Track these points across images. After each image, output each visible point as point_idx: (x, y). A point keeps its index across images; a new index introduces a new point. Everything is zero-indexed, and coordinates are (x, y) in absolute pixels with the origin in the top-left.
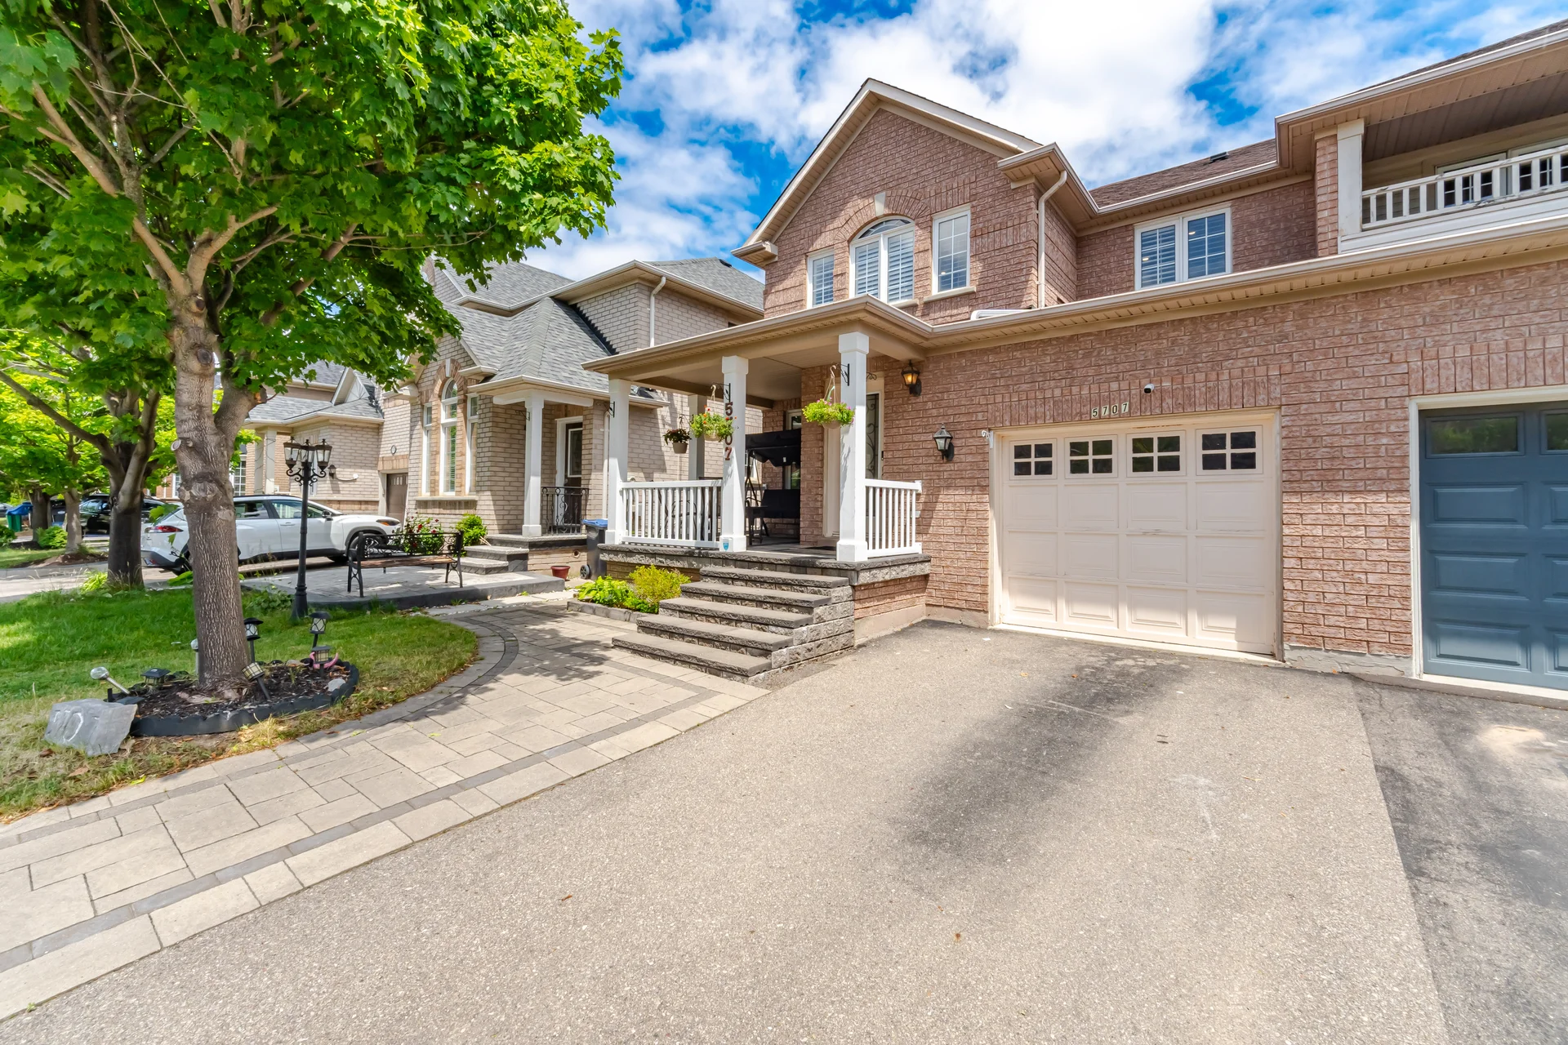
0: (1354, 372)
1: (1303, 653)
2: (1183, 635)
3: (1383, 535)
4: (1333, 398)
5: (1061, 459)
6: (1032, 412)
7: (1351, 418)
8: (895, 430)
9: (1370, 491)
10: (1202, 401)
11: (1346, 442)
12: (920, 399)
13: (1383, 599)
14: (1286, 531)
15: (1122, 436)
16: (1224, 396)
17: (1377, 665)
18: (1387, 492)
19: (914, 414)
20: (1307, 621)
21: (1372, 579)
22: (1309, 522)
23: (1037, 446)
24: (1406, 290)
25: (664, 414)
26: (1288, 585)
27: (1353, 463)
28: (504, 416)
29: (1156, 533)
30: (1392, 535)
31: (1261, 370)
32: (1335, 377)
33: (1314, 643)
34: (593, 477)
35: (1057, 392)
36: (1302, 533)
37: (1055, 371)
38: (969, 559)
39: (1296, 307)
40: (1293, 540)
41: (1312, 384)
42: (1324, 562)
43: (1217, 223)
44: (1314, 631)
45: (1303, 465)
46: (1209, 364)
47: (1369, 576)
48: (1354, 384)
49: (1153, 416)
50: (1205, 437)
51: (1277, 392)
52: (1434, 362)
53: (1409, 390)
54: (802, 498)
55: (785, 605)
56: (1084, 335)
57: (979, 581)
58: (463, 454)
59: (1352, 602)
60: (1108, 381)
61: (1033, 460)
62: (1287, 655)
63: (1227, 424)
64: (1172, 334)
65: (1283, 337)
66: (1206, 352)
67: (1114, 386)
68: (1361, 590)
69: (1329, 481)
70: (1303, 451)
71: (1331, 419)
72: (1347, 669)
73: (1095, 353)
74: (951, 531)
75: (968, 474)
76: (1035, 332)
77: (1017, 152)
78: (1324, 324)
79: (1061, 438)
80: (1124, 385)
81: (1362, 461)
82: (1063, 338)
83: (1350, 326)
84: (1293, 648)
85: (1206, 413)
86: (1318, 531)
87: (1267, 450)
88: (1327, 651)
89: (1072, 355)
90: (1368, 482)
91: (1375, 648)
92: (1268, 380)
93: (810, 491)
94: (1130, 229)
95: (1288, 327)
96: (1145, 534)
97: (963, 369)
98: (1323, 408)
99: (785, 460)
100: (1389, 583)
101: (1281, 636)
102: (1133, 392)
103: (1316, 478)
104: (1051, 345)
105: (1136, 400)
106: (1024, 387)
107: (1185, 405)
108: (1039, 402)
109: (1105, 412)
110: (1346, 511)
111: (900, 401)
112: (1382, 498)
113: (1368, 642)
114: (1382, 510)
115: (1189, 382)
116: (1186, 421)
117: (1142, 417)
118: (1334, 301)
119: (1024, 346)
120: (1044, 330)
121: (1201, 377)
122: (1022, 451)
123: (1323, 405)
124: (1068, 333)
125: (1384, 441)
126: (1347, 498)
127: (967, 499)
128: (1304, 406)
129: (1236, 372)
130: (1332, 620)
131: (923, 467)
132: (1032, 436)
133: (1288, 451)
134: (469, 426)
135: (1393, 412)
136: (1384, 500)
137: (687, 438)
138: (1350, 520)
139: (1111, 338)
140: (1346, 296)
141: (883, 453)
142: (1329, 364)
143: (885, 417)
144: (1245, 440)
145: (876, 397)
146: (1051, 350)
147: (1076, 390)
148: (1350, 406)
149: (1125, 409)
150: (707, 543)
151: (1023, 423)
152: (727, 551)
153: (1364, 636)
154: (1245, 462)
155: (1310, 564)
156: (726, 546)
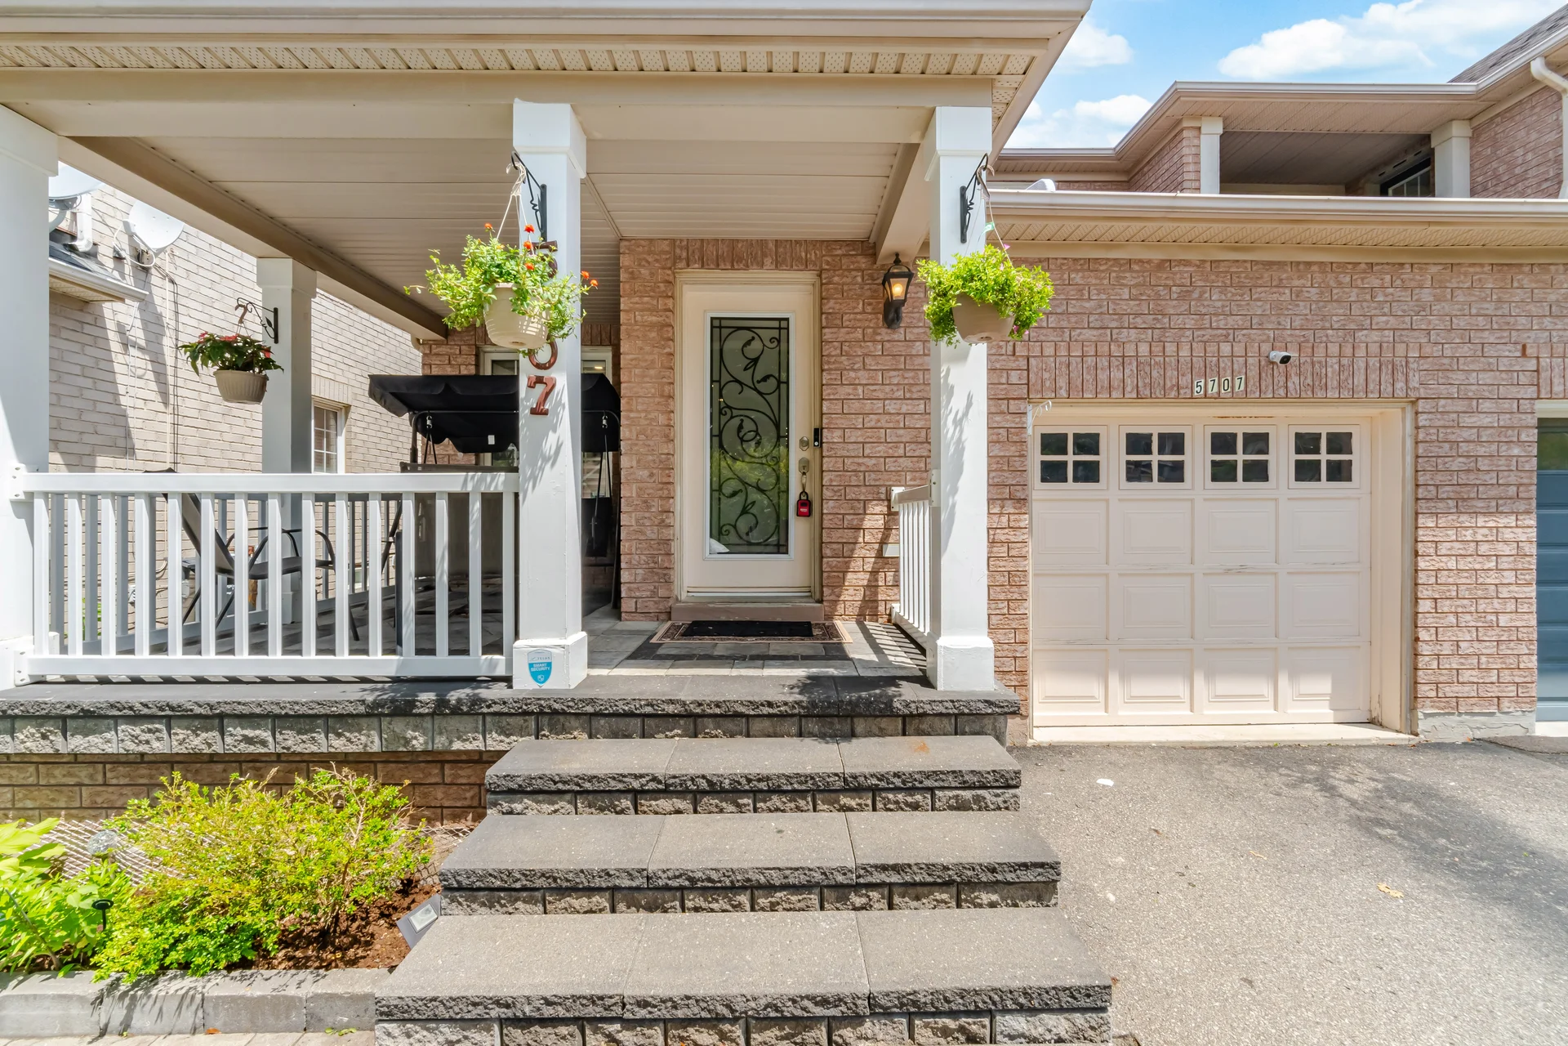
0: (1489, 364)
1: (1436, 721)
2: (1272, 711)
3: (1511, 566)
4: (1470, 394)
5: (1113, 457)
6: (1103, 376)
7: (1486, 420)
8: (849, 389)
9: (1502, 513)
10: (1335, 383)
11: (1481, 451)
12: (899, 335)
13: (1512, 645)
14: (1422, 564)
17: (1506, 725)
18: (1517, 513)
19: (887, 363)
20: (1442, 679)
21: (1504, 620)
22: (1444, 552)
23: (1076, 436)
24: (1536, 269)
25: (126, 320)
26: (1423, 635)
27: (1487, 477)
29: (1241, 570)
30: (1520, 567)
31: (1401, 349)
32: (1472, 367)
33: (1453, 706)
35: (1144, 349)
36: (1437, 566)
37: (1137, 315)
39: (1434, 269)
40: (1428, 576)
41: (1450, 374)
42: (1459, 602)
44: (1448, 690)
45: (1439, 478)
46: (1341, 333)
47: (1501, 617)
48: (1486, 378)
49: (1274, 400)
50: (1298, 436)
51: (1415, 380)
52: (1560, 360)
53: (1539, 391)
54: (624, 519)
55: (947, 884)
56: (1181, 262)
59: (1484, 651)
60: (1216, 340)
61: (1070, 458)
62: (1422, 725)
63: (1322, 419)
64: (1296, 283)
65: (1422, 309)
66: (1337, 315)
67: (1226, 349)
68: (1493, 634)
69: (1464, 500)
70: (1439, 461)
71: (1467, 420)
72: (1479, 734)
73: (1196, 295)
78: (1461, 298)
79: (1114, 425)
80: (1239, 349)
81: (1495, 475)
82: (1149, 261)
83: (1486, 305)
84: (1427, 716)
86: (1452, 564)
88: (1460, 714)
89: (1163, 292)
90: (1500, 502)
91: (1505, 704)
92: (1407, 362)
93: (647, 504)
95: (1426, 295)
96: (1228, 571)
98: (1460, 406)
99: (491, 440)
100: (1518, 624)
101: (1417, 702)
102: (1250, 360)
103: (1452, 495)
104: (1130, 270)
105: (1253, 373)
106: (1088, 334)
108: (1115, 362)
109: (1213, 389)
110: (1480, 538)
111: (859, 334)
112: (1511, 520)
113: (1498, 698)
114: (1512, 535)
115: (1319, 355)
117: (1261, 400)
118: (1471, 270)
121: (1334, 349)
122: (1056, 443)
123: (1461, 402)
124: (1157, 256)
125: (1516, 451)
126: (1481, 521)
128: (1442, 402)
129: (1374, 348)
130: (1466, 676)
131: (905, 463)
132: (1071, 419)
133: (1428, 462)
135: (1523, 417)
136: (1514, 524)
137: (268, 364)
138: (1484, 548)
139: (1218, 274)
140: (1482, 265)
141: (818, 433)
142: (1465, 350)
143: (821, 362)
144: (1340, 443)
145: (781, 326)
146: (1130, 279)
147: (1170, 349)
148: (1486, 406)
149: (1239, 385)
150: (443, 663)
151: (1074, 394)
152: (555, 684)
153: (1495, 691)
154: (1340, 472)
155: (1445, 606)
156: (541, 671)
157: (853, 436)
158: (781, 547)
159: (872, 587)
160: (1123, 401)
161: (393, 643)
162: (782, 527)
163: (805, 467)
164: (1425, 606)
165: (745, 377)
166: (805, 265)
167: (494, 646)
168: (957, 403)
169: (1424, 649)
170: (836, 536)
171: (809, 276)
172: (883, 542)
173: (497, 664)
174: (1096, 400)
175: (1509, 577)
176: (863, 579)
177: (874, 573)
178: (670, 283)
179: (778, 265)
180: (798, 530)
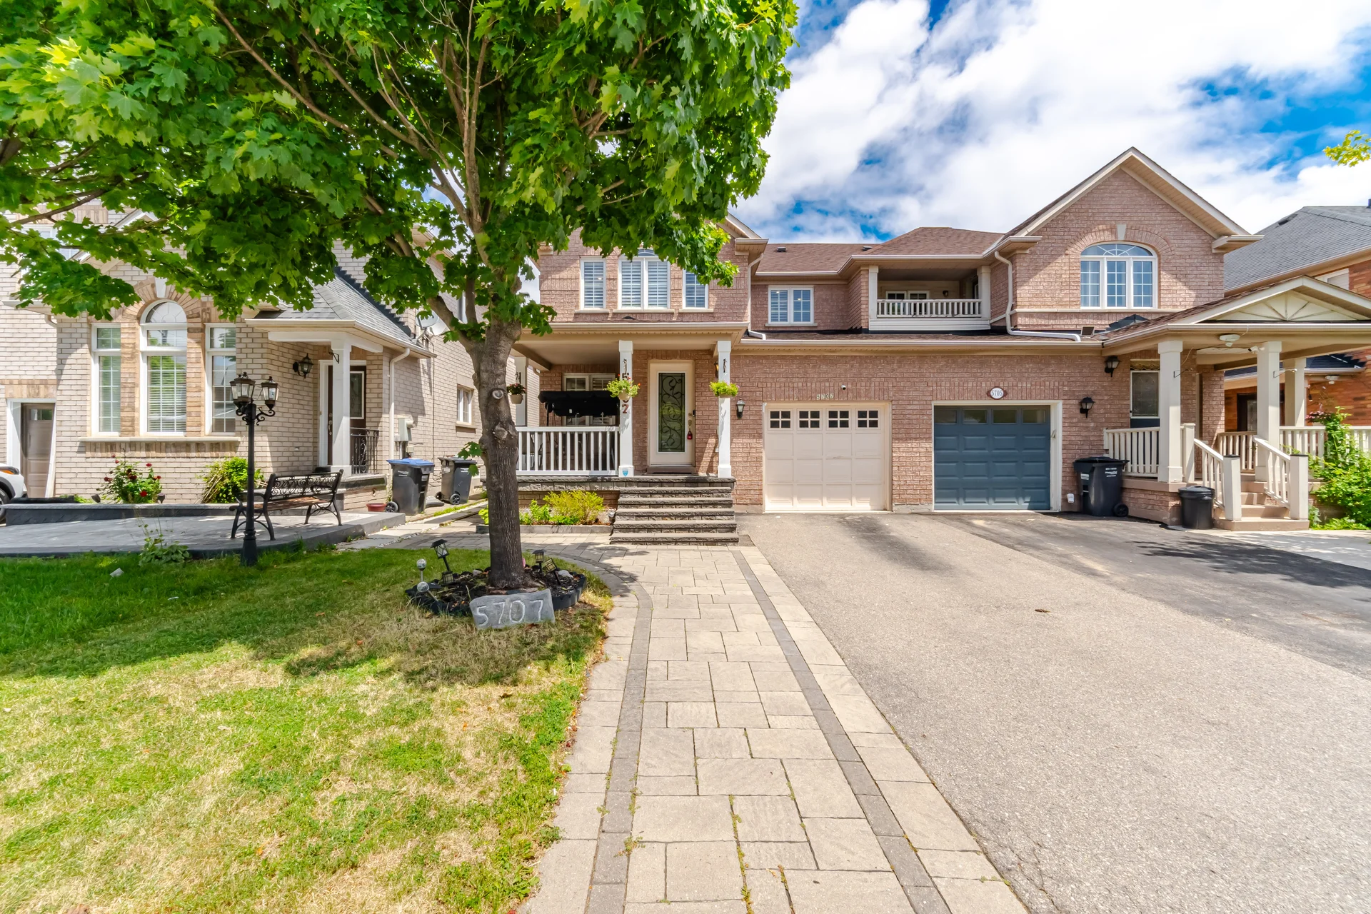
0: (916, 389)
1: (899, 507)
2: (851, 506)
3: (924, 457)
4: (910, 399)
5: (795, 419)
6: (787, 393)
7: (915, 407)
8: (703, 398)
9: (920, 438)
10: (864, 395)
11: (914, 418)
13: (924, 482)
14: (894, 455)
15: (824, 409)
16: (872, 394)
17: (923, 509)
18: (926, 438)
20: (901, 493)
21: (922, 473)
22: (902, 451)
23: (782, 412)
24: (933, 357)
26: (895, 478)
27: (916, 427)
28: (277, 353)
29: (839, 458)
30: (927, 456)
31: (886, 384)
32: (910, 390)
33: (904, 502)
34: (383, 419)
35: (800, 384)
36: (899, 456)
37: (798, 373)
38: (751, 476)
40: (896, 459)
41: (902, 392)
42: (907, 468)
43: (807, 295)
44: (903, 497)
45: (899, 427)
46: (866, 379)
47: (920, 472)
48: (915, 393)
49: (844, 401)
50: (861, 412)
51: (891, 394)
52: (939, 387)
53: (932, 397)
57: (757, 488)
58: (200, 390)
59: (915, 484)
60: (824, 381)
61: (780, 420)
62: (894, 508)
63: (868, 407)
64: (851, 362)
65: (893, 371)
66: (865, 373)
67: (827, 384)
68: (917, 478)
69: (908, 434)
70: (900, 421)
71: (909, 407)
72: (913, 511)
73: (818, 366)
74: (741, 459)
75: (751, 426)
76: (789, 351)
77: (745, 237)
78: (907, 367)
79: (795, 408)
80: (832, 384)
81: (918, 425)
82: (802, 356)
83: (915, 370)
84: (896, 505)
85: (865, 401)
86: (905, 455)
87: (884, 420)
88: (907, 505)
89: (807, 365)
90: (919, 434)
91: (922, 501)
92: (888, 389)
94: (766, 287)
95: (895, 366)
96: (834, 458)
97: (747, 365)
98: (906, 403)
99: (571, 411)
100: (926, 474)
101: (892, 500)
102: (836, 388)
103: (905, 432)
104: (797, 359)
105: (836, 392)
106: (783, 380)
107: (857, 397)
108: (791, 389)
109: (823, 397)
110: (913, 447)
113: (921, 499)
114: (923, 446)
115: (858, 386)
116: (852, 404)
117: (839, 401)
118: (910, 358)
119: (783, 358)
120: (794, 351)
121: (863, 384)
122: (774, 415)
123: (906, 401)
124: (805, 354)
125: (924, 418)
126: (913, 442)
127: (749, 441)
128: (899, 401)
129: (876, 384)
130: (909, 492)
132: (780, 407)
133: (896, 421)
134: (209, 360)
135: (928, 406)
136: (925, 442)
138: (915, 450)
139: (825, 360)
141: (694, 412)
142: (908, 384)
143: (695, 389)
144: (874, 414)
145: (683, 375)
146: (796, 362)
147: (809, 384)
148: (915, 402)
149: (832, 396)
150: (600, 472)
151: (777, 399)
152: (628, 476)
153: (918, 497)
154: (874, 424)
155: (902, 469)
156: (626, 473)
157: (705, 413)
158: (682, 450)
159: (711, 462)
160: (794, 402)
161: (588, 468)
162: (682, 442)
163: (690, 423)
164: (895, 469)
165: (670, 392)
166: (689, 358)
167: (612, 467)
168: (723, 412)
169: (895, 483)
170: (700, 445)
171: (691, 361)
172: (715, 447)
173: (613, 473)
174: (784, 401)
175: (924, 459)
176: (709, 459)
177: (712, 457)
178: (646, 364)
179: (681, 358)
180: (688, 444)
